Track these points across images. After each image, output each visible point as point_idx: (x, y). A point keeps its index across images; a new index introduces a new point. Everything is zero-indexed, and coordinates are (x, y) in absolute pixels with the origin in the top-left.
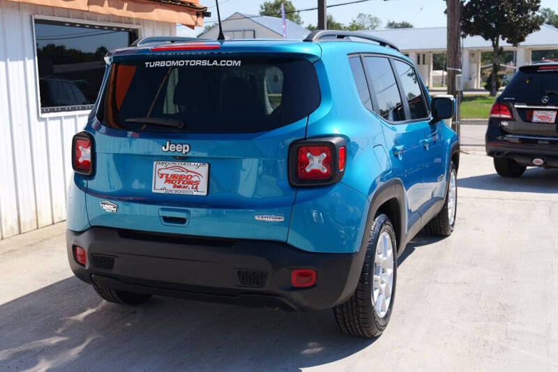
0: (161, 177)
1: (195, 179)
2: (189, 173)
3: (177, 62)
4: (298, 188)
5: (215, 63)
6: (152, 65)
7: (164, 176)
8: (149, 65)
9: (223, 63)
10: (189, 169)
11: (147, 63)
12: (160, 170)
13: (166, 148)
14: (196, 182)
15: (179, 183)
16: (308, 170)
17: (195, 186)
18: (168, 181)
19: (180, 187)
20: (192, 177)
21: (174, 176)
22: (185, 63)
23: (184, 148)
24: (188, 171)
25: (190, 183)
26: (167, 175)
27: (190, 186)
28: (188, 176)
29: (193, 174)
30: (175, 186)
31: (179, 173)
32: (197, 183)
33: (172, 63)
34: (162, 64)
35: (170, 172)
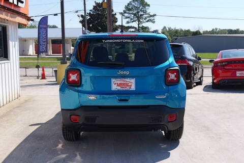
1: (130, 84)
3: (117, 40)
4: (168, 86)
5: (133, 41)
6: (106, 41)
7: (116, 84)
9: (137, 41)
11: (103, 41)
13: (119, 73)
15: (123, 86)
16: (169, 79)
18: (118, 86)
19: (123, 88)
20: (128, 84)
22: (121, 41)
23: (127, 73)
24: (126, 81)
25: (128, 86)
28: (126, 83)
30: (121, 88)
31: (123, 83)
32: (131, 86)
33: (115, 41)
34: (111, 41)
35: (119, 82)
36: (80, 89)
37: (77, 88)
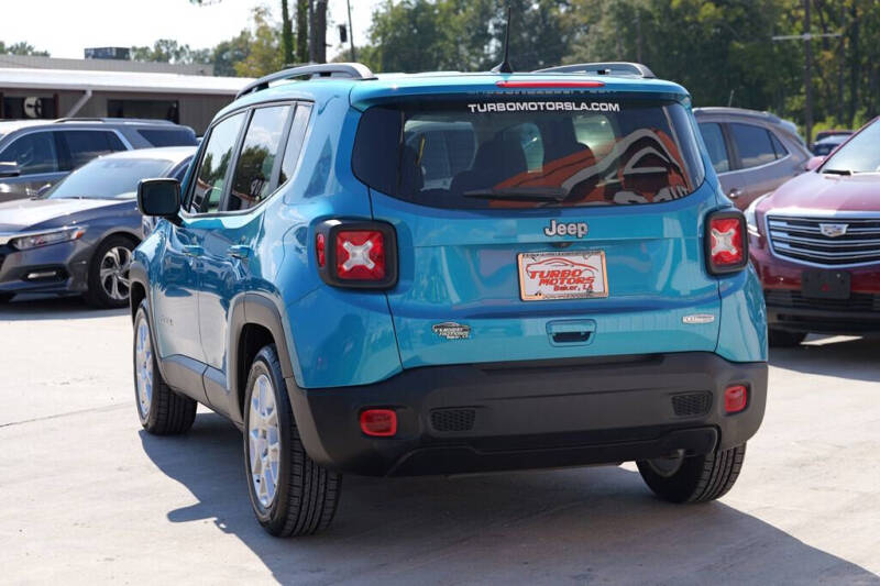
0: (533, 277)
1: (586, 274)
2: (576, 267)
3: (525, 104)
4: (718, 276)
5: (584, 106)
6: (482, 108)
7: (538, 274)
8: (476, 108)
9: (595, 107)
10: (576, 262)
11: (472, 106)
12: (529, 265)
13: (551, 230)
14: (589, 279)
15: (562, 283)
17: (587, 285)
18: (544, 281)
19: (565, 288)
20: (581, 272)
21: (552, 274)
22: (539, 106)
23: (580, 230)
24: (573, 264)
25: (579, 281)
26: (542, 273)
27: (580, 286)
28: (574, 272)
29: (583, 268)
30: (556, 289)
31: (561, 269)
32: (591, 280)
33: (517, 106)
34: (501, 107)
35: (546, 268)
36: (394, 298)
37: (381, 299)
